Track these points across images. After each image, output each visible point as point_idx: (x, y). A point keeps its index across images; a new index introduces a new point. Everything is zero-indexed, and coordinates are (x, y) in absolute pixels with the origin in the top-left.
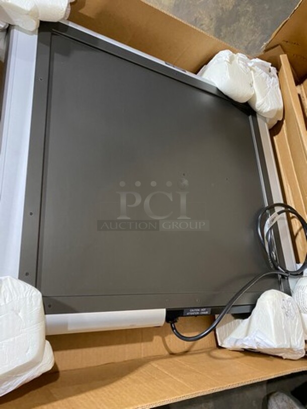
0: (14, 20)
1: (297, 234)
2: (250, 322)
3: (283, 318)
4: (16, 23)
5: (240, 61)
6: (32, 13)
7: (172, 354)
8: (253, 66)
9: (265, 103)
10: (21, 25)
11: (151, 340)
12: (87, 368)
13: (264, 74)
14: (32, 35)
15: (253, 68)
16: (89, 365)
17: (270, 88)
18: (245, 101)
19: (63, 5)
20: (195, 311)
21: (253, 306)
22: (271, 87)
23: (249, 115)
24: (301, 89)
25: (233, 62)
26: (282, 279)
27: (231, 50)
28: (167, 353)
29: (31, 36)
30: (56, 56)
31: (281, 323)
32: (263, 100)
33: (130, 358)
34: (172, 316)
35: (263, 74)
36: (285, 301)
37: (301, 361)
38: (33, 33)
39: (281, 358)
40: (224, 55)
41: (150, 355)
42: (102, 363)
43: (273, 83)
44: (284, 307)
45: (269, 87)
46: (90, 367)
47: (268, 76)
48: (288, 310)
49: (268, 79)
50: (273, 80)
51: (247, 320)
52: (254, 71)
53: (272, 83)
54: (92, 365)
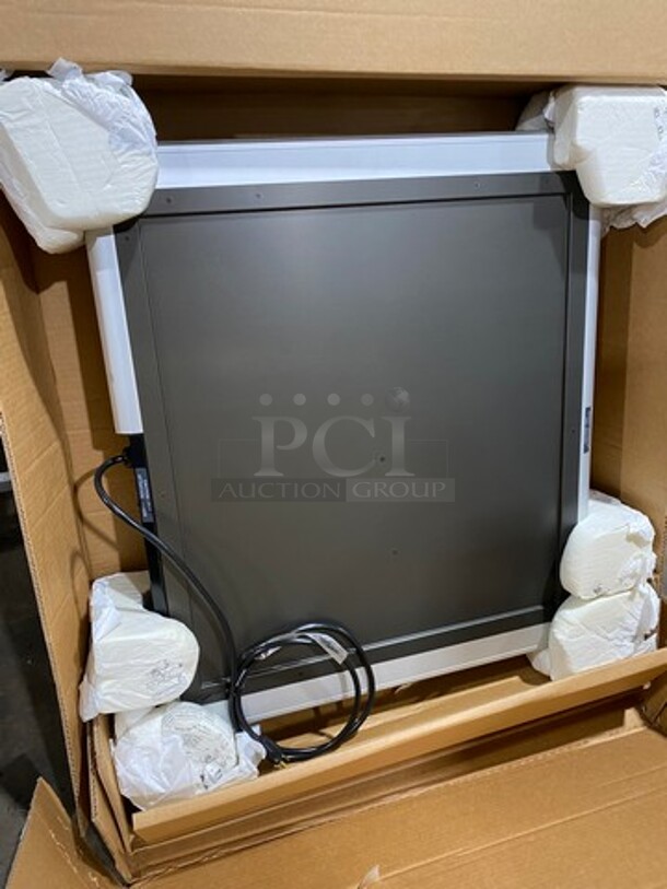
0: (560, 130)
1: (322, 734)
2: (136, 611)
3: (148, 662)
4: (557, 136)
5: (640, 561)
6: (577, 153)
7: (75, 489)
8: (642, 595)
9: (572, 628)
10: (557, 142)
11: (96, 446)
12: (45, 338)
13: (633, 623)
14: (548, 162)
15: (638, 595)
16: (49, 340)
17: (610, 640)
18: (566, 586)
19: (610, 196)
20: (144, 491)
21: (166, 614)
22: (611, 643)
23: (543, 604)
24: (635, 727)
25: (632, 544)
26: (223, 683)
27: (657, 538)
28: (76, 478)
29: (545, 160)
30: (528, 207)
31: (138, 657)
32: (577, 622)
33: (64, 410)
34: (133, 452)
35: (634, 620)
36: (180, 670)
37: (76, 721)
38: (553, 164)
39: (81, 680)
40: (641, 524)
41: (72, 445)
42: (54, 362)
43: (621, 646)
44: (168, 665)
45: (610, 635)
46: (47, 343)
47: (633, 633)
48: (163, 676)
49: (627, 633)
50: (629, 648)
51: (141, 607)
52: (631, 598)
53: (619, 643)
54: (50, 345)
